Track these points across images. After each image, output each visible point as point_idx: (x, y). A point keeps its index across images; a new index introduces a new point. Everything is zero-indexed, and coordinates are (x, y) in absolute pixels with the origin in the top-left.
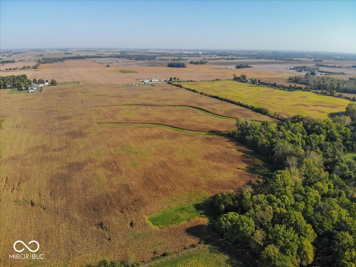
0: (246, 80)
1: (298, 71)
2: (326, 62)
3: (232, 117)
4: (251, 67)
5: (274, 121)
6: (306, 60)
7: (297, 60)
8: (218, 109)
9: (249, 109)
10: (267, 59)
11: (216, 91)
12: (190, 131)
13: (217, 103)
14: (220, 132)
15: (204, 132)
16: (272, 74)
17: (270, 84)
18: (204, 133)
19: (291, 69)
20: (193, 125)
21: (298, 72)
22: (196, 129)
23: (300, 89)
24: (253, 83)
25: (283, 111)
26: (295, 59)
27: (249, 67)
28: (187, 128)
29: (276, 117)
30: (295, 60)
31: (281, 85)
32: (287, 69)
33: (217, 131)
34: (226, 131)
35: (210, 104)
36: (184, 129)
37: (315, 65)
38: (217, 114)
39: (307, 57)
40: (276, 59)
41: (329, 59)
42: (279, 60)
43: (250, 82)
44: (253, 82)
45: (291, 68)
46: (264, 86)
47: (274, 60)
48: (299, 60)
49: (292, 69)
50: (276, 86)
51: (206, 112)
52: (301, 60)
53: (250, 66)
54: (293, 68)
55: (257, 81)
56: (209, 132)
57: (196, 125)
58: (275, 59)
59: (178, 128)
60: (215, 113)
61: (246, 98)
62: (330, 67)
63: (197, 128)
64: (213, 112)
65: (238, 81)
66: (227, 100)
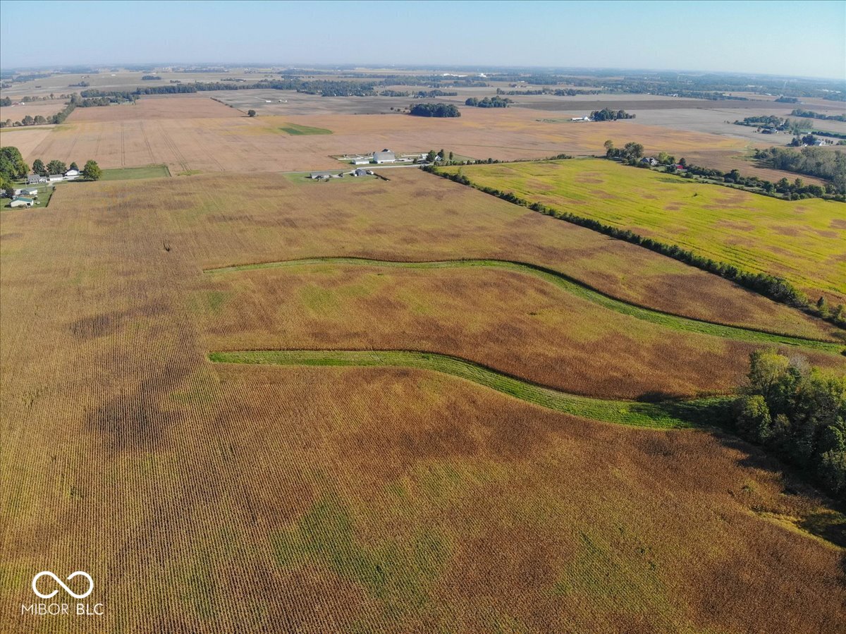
0: (644, 159)
1: (762, 130)
2: (807, 104)
3: (683, 312)
4: (631, 117)
5: (835, 335)
6: (758, 99)
7: (736, 98)
8: (620, 276)
9: (720, 275)
10: (658, 94)
11: (577, 200)
12: (564, 396)
13: (601, 248)
14: (677, 398)
15: (620, 398)
16: (699, 140)
17: (719, 174)
18: (623, 407)
19: (737, 123)
20: (563, 360)
21: (764, 132)
22: (581, 385)
23: (814, 191)
24: (668, 168)
25: (828, 284)
26: (727, 94)
27: (626, 118)
28: (549, 379)
29: (827, 314)
30: (729, 98)
31: (752, 179)
32: (728, 123)
33: (668, 397)
34: (701, 395)
35: (583, 253)
36: (537, 384)
37: (790, 113)
38: (624, 297)
39: (753, 90)
40: (681, 95)
41: (809, 96)
42: (689, 96)
43: (657, 166)
44: (668, 165)
45: (737, 121)
46: (706, 180)
47: (675, 98)
48: (741, 99)
49: (741, 124)
50: (738, 180)
51: (582, 289)
52: (745, 99)
53: (630, 112)
54: (741, 120)
55: (677, 161)
56: (640, 399)
57: (575, 358)
58: (677, 92)
59: (512, 377)
60: (618, 296)
61: (682, 227)
62: (830, 118)
63: (583, 376)
64: (604, 289)
65: (623, 162)
66: (630, 237)
